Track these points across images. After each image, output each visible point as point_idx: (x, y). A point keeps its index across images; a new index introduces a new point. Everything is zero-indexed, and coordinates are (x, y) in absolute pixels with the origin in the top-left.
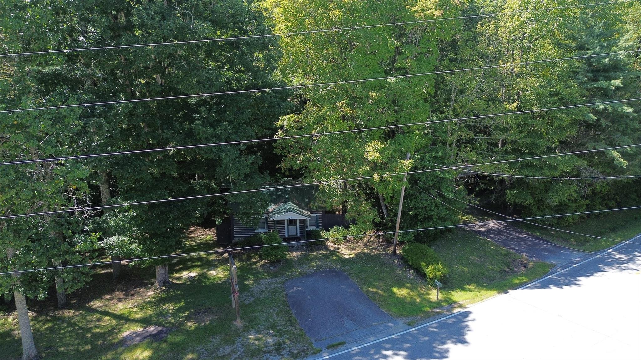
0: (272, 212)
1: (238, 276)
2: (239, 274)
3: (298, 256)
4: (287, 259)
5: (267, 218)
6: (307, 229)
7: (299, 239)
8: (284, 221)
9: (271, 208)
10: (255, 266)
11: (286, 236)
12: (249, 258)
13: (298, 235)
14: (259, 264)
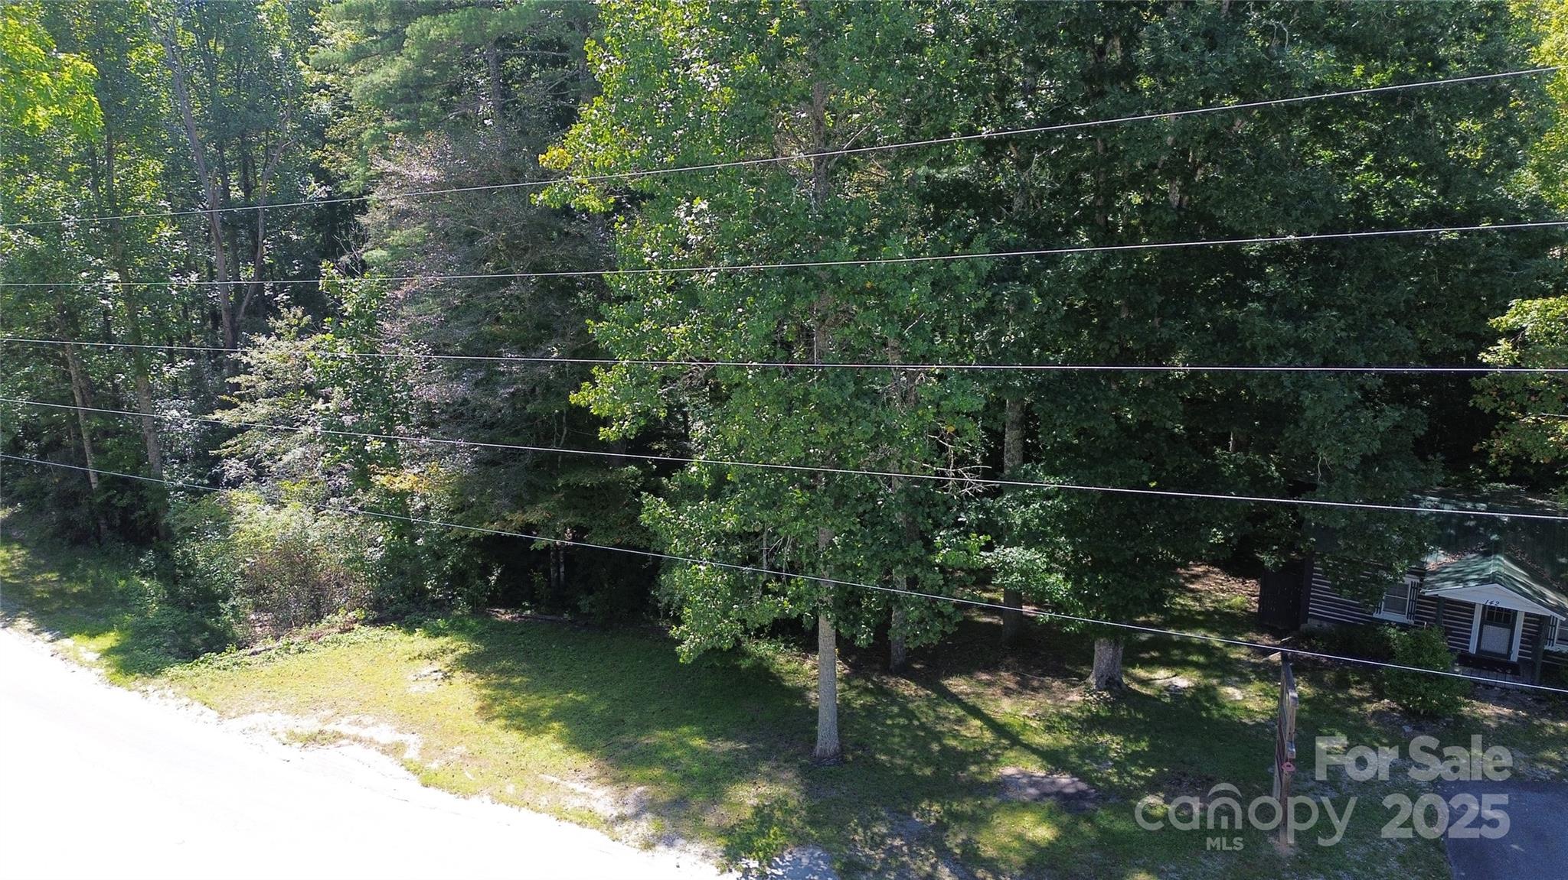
0: (1434, 573)
1: (1299, 721)
2: (1305, 715)
3: (1500, 717)
4: (1462, 717)
5: (1417, 587)
6: (1546, 647)
7: (1514, 670)
8: (1473, 605)
9: (1436, 559)
10: (1355, 710)
11: (1473, 650)
12: (1343, 684)
13: (1514, 658)
14: (1370, 708)
